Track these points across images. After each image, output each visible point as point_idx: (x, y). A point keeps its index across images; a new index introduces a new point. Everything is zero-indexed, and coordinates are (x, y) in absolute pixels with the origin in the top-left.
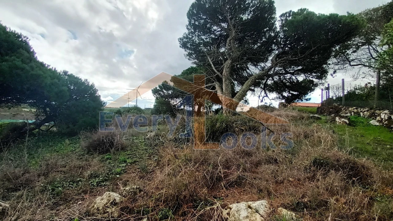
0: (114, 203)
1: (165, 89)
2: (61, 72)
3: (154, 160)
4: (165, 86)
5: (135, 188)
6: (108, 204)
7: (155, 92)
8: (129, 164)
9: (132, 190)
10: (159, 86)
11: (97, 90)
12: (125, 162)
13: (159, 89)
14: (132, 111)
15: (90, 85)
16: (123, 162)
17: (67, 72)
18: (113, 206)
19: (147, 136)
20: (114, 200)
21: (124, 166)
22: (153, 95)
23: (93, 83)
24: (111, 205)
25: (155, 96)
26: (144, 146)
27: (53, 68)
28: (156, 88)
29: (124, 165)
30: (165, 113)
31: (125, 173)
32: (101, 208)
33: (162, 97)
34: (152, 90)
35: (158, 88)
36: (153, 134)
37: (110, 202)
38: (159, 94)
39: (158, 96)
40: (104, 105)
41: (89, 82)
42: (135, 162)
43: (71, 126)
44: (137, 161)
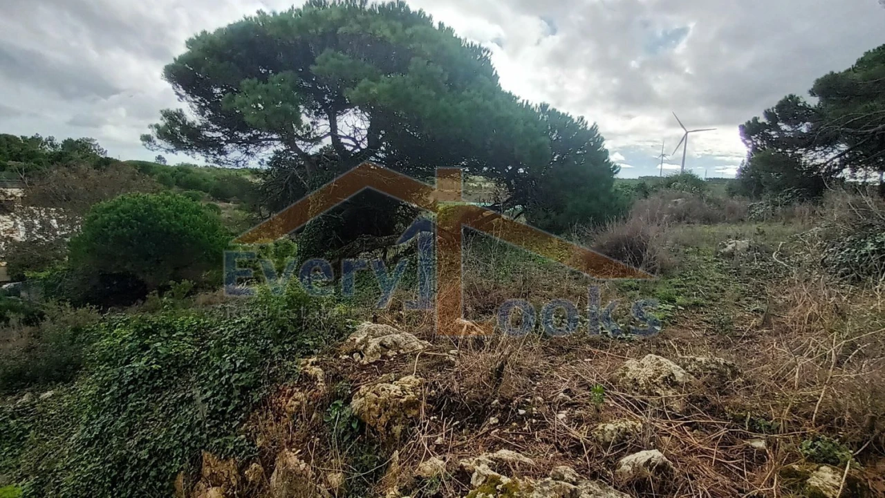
0: (670, 381)
1: (786, 121)
2: (536, 107)
3: (752, 310)
4: (789, 109)
5: (722, 364)
6: (657, 380)
7: (751, 130)
8: (680, 307)
9: (713, 366)
10: (768, 114)
11: (603, 140)
12: (672, 301)
13: (764, 123)
14: (677, 186)
15: (588, 129)
16: (667, 302)
17: (547, 106)
18: (669, 387)
19: (726, 247)
20: (670, 375)
21: (668, 310)
22: (744, 141)
23: (594, 124)
24: (663, 383)
25: (747, 145)
26: (717, 271)
27: (523, 101)
28: (755, 119)
29: (670, 307)
30: (777, 189)
31: (673, 325)
32: (641, 382)
33: (773, 143)
34: (742, 127)
35: (762, 119)
36: (743, 243)
37: (661, 376)
38: (765, 137)
39: (759, 143)
40: (614, 171)
41: (586, 124)
42: (696, 304)
43: (554, 214)
44: (702, 306)
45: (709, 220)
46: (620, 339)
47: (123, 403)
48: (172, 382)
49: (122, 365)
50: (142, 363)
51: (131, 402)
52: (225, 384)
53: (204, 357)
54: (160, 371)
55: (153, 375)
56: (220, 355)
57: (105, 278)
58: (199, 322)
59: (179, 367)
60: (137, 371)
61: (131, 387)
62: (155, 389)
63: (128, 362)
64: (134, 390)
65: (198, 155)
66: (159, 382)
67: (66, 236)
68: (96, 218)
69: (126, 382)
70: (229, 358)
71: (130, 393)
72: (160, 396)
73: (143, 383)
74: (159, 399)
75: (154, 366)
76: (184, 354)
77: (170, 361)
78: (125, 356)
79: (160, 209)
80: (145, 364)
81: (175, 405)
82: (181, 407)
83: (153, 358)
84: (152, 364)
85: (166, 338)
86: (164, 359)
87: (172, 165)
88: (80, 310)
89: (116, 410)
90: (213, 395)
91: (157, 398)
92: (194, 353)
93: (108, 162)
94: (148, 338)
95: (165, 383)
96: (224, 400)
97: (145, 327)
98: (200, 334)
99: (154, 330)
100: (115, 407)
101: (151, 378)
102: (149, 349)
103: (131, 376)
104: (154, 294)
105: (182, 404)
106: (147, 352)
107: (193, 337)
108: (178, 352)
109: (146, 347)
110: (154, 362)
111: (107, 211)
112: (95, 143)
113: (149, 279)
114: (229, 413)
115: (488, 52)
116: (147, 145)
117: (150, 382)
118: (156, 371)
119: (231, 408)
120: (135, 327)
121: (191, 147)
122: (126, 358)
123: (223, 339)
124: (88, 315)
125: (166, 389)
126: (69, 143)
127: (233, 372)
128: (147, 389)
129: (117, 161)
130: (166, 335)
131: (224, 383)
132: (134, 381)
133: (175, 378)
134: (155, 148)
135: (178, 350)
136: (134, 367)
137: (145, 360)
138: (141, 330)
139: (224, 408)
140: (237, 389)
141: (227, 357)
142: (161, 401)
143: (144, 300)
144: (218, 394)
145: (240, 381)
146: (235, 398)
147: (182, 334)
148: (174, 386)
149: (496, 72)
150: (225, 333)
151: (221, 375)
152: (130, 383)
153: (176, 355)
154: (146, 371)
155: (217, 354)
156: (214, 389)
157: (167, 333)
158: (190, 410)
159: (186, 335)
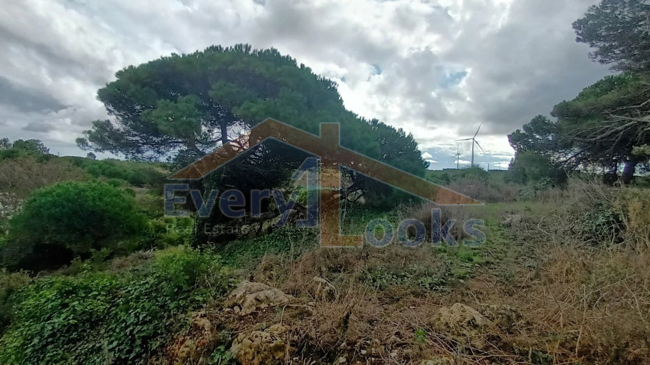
0: (473, 324)
1: (538, 133)
2: (370, 121)
3: (527, 266)
4: (539, 125)
5: (509, 310)
6: (463, 323)
7: (515, 139)
8: (476, 265)
9: (503, 311)
10: (525, 127)
11: (416, 144)
12: (471, 260)
13: (524, 134)
14: (469, 176)
15: (406, 136)
16: (467, 261)
17: (377, 121)
18: (472, 328)
19: (505, 219)
20: (472, 320)
21: (468, 267)
22: (512, 146)
23: (410, 133)
24: (468, 326)
25: (514, 148)
26: (500, 237)
27: (361, 117)
28: (518, 131)
29: (469, 265)
30: (536, 178)
31: (472, 278)
32: (451, 325)
33: (531, 147)
34: (509, 136)
35: (522, 131)
36: (517, 217)
37: (466, 320)
38: (526, 143)
39: (522, 147)
40: (426, 166)
41: (405, 133)
42: (488, 263)
43: (383, 197)
44: (492, 263)
45: (492, 200)
46: (435, 290)
47: (42, 353)
48: (85, 334)
49: (44, 320)
50: (61, 319)
51: (49, 352)
52: (129, 336)
53: (114, 312)
54: (76, 325)
55: (70, 328)
56: (127, 310)
57: (39, 247)
58: (111, 284)
59: (93, 321)
60: (56, 326)
61: (50, 340)
62: (71, 341)
63: (49, 318)
64: (52, 342)
65: (120, 154)
66: (74, 335)
67: (8, 214)
68: (35, 200)
69: (46, 335)
70: (134, 313)
71: (48, 345)
72: (74, 347)
73: (61, 336)
74: (73, 349)
75: (71, 321)
76: (97, 311)
77: (85, 316)
78: (47, 313)
79: (87, 193)
80: (64, 319)
81: (86, 354)
82: (91, 356)
83: (71, 314)
84: (69, 320)
85: (83, 298)
86: (80, 315)
87: (100, 159)
88: (13, 275)
89: (35, 360)
90: (119, 345)
91: (72, 348)
92: (105, 309)
93: (49, 157)
94: (68, 298)
95: (79, 336)
96: (128, 348)
97: (67, 289)
98: (112, 293)
99: (74, 291)
100: (35, 357)
101: (67, 331)
102: (69, 307)
103: (51, 330)
104: (77, 260)
105: (91, 353)
106: (66, 309)
107: (106, 296)
108: (92, 309)
109: (65, 306)
110: (71, 318)
111: (44, 195)
112: (41, 143)
113: (74, 248)
114: (131, 360)
115: (336, 84)
116: (81, 146)
117: (67, 335)
118: (72, 325)
119: (132, 355)
120: (58, 289)
121: (115, 148)
122: (48, 315)
123: (130, 297)
124: (21, 279)
125: (79, 340)
126: (19, 143)
127: (137, 324)
128: (64, 341)
129: (57, 157)
130: (83, 295)
131: (128, 334)
132: (53, 335)
133: (88, 331)
134: (87, 148)
135: (92, 307)
136: (54, 323)
137: (63, 316)
138: (63, 291)
139: (127, 356)
140: (139, 339)
141: (132, 312)
142: (74, 351)
143: (69, 264)
144: (122, 343)
145: (142, 332)
146: (137, 346)
147: (96, 293)
148: (86, 338)
149: (341, 97)
150: (132, 292)
151: (127, 327)
152: (49, 336)
153: (90, 311)
154: (64, 326)
155: (125, 310)
156: (120, 340)
157: (84, 293)
158: (98, 358)
159: (99, 294)
